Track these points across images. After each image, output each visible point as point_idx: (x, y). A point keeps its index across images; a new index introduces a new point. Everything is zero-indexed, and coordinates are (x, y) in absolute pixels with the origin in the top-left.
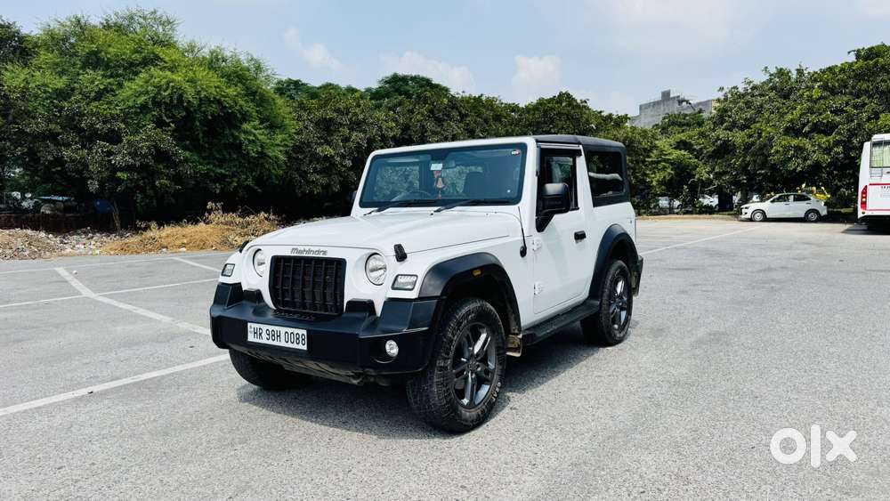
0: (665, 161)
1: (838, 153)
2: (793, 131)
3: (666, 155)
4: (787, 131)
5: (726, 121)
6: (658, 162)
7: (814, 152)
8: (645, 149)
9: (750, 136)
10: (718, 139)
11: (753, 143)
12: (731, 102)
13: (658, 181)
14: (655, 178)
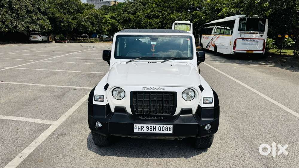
0: (108, 23)
1: (160, 25)
2: (148, 17)
3: (108, 21)
4: (146, 17)
5: (127, 11)
6: (106, 23)
7: (154, 24)
8: (101, 18)
9: (135, 17)
10: (125, 17)
11: (136, 20)
12: (128, 4)
13: (106, 30)
14: (105, 29)
